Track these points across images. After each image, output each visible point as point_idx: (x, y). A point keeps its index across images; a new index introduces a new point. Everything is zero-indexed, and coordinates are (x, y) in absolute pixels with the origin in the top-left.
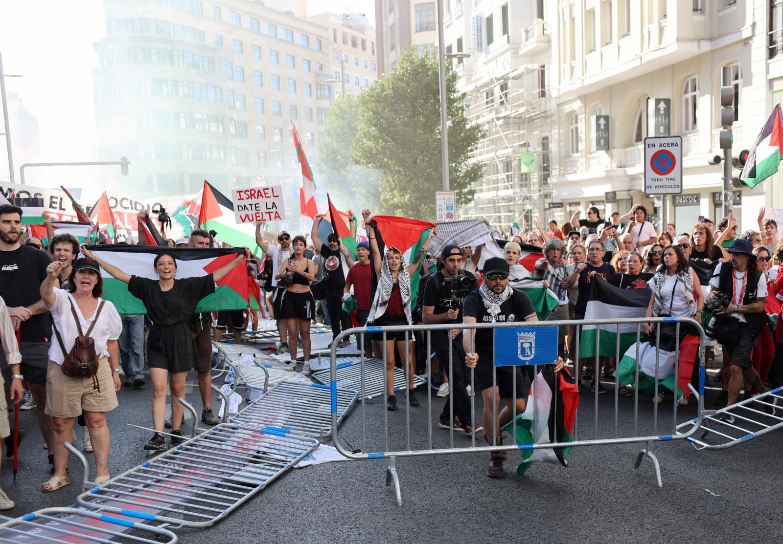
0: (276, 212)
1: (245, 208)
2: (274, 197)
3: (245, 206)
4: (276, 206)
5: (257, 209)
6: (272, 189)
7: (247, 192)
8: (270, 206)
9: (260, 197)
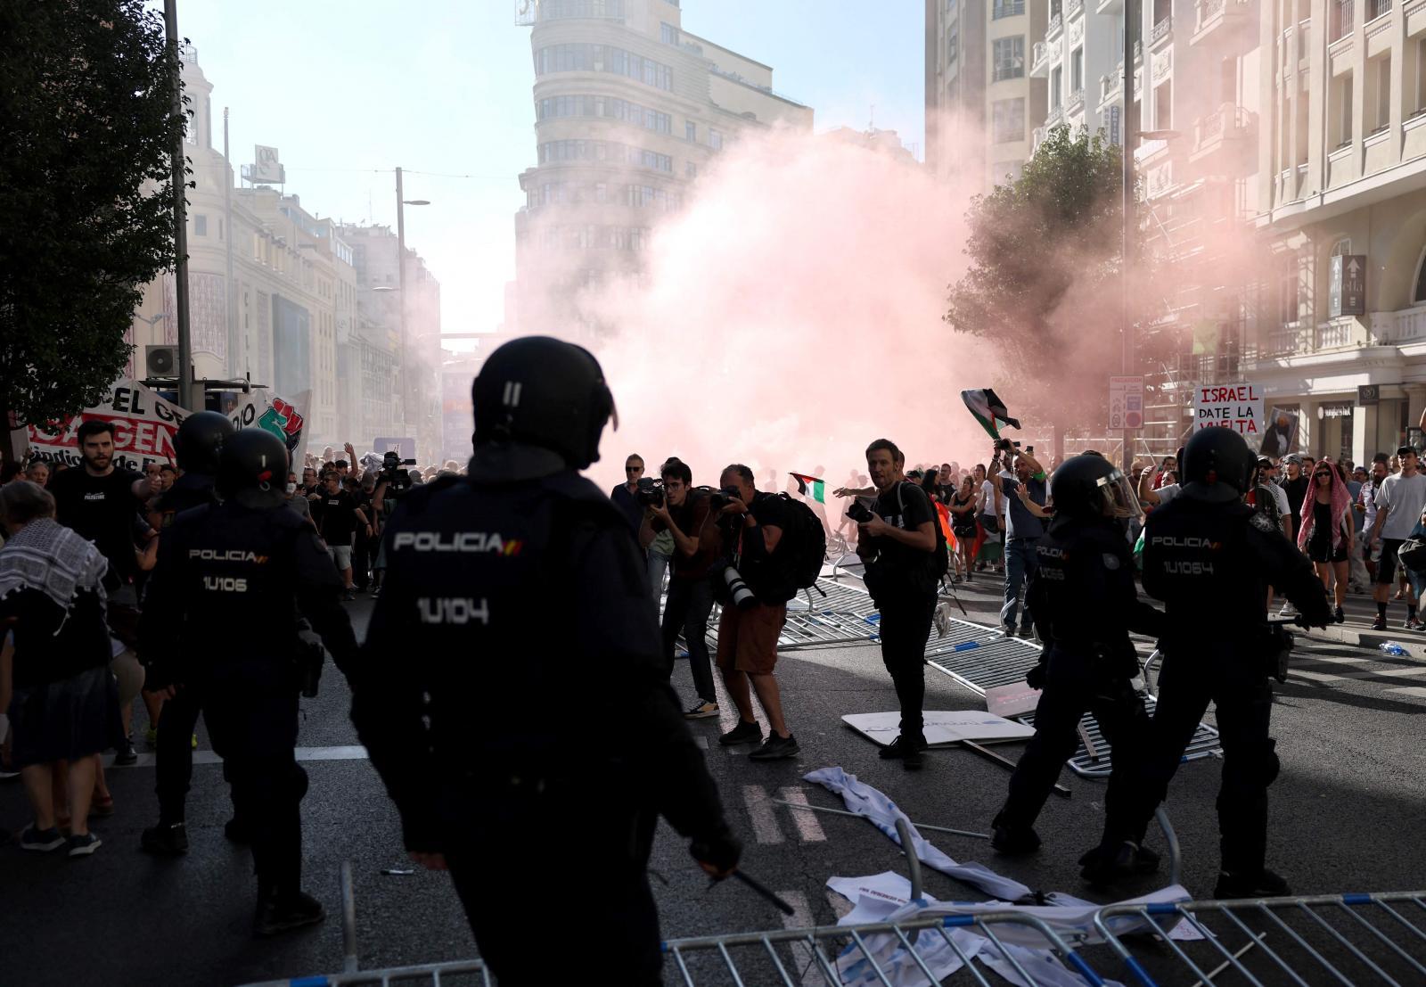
0: (1251, 422)
1: (1209, 413)
2: (1251, 399)
3: (1209, 410)
4: (1252, 414)
5: (1226, 415)
6: (1250, 388)
7: (1215, 392)
8: (1243, 412)
9: (1232, 400)
